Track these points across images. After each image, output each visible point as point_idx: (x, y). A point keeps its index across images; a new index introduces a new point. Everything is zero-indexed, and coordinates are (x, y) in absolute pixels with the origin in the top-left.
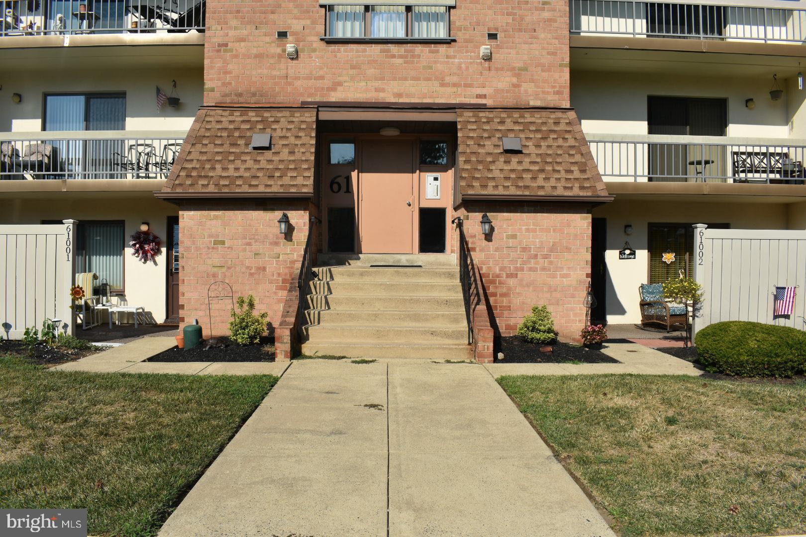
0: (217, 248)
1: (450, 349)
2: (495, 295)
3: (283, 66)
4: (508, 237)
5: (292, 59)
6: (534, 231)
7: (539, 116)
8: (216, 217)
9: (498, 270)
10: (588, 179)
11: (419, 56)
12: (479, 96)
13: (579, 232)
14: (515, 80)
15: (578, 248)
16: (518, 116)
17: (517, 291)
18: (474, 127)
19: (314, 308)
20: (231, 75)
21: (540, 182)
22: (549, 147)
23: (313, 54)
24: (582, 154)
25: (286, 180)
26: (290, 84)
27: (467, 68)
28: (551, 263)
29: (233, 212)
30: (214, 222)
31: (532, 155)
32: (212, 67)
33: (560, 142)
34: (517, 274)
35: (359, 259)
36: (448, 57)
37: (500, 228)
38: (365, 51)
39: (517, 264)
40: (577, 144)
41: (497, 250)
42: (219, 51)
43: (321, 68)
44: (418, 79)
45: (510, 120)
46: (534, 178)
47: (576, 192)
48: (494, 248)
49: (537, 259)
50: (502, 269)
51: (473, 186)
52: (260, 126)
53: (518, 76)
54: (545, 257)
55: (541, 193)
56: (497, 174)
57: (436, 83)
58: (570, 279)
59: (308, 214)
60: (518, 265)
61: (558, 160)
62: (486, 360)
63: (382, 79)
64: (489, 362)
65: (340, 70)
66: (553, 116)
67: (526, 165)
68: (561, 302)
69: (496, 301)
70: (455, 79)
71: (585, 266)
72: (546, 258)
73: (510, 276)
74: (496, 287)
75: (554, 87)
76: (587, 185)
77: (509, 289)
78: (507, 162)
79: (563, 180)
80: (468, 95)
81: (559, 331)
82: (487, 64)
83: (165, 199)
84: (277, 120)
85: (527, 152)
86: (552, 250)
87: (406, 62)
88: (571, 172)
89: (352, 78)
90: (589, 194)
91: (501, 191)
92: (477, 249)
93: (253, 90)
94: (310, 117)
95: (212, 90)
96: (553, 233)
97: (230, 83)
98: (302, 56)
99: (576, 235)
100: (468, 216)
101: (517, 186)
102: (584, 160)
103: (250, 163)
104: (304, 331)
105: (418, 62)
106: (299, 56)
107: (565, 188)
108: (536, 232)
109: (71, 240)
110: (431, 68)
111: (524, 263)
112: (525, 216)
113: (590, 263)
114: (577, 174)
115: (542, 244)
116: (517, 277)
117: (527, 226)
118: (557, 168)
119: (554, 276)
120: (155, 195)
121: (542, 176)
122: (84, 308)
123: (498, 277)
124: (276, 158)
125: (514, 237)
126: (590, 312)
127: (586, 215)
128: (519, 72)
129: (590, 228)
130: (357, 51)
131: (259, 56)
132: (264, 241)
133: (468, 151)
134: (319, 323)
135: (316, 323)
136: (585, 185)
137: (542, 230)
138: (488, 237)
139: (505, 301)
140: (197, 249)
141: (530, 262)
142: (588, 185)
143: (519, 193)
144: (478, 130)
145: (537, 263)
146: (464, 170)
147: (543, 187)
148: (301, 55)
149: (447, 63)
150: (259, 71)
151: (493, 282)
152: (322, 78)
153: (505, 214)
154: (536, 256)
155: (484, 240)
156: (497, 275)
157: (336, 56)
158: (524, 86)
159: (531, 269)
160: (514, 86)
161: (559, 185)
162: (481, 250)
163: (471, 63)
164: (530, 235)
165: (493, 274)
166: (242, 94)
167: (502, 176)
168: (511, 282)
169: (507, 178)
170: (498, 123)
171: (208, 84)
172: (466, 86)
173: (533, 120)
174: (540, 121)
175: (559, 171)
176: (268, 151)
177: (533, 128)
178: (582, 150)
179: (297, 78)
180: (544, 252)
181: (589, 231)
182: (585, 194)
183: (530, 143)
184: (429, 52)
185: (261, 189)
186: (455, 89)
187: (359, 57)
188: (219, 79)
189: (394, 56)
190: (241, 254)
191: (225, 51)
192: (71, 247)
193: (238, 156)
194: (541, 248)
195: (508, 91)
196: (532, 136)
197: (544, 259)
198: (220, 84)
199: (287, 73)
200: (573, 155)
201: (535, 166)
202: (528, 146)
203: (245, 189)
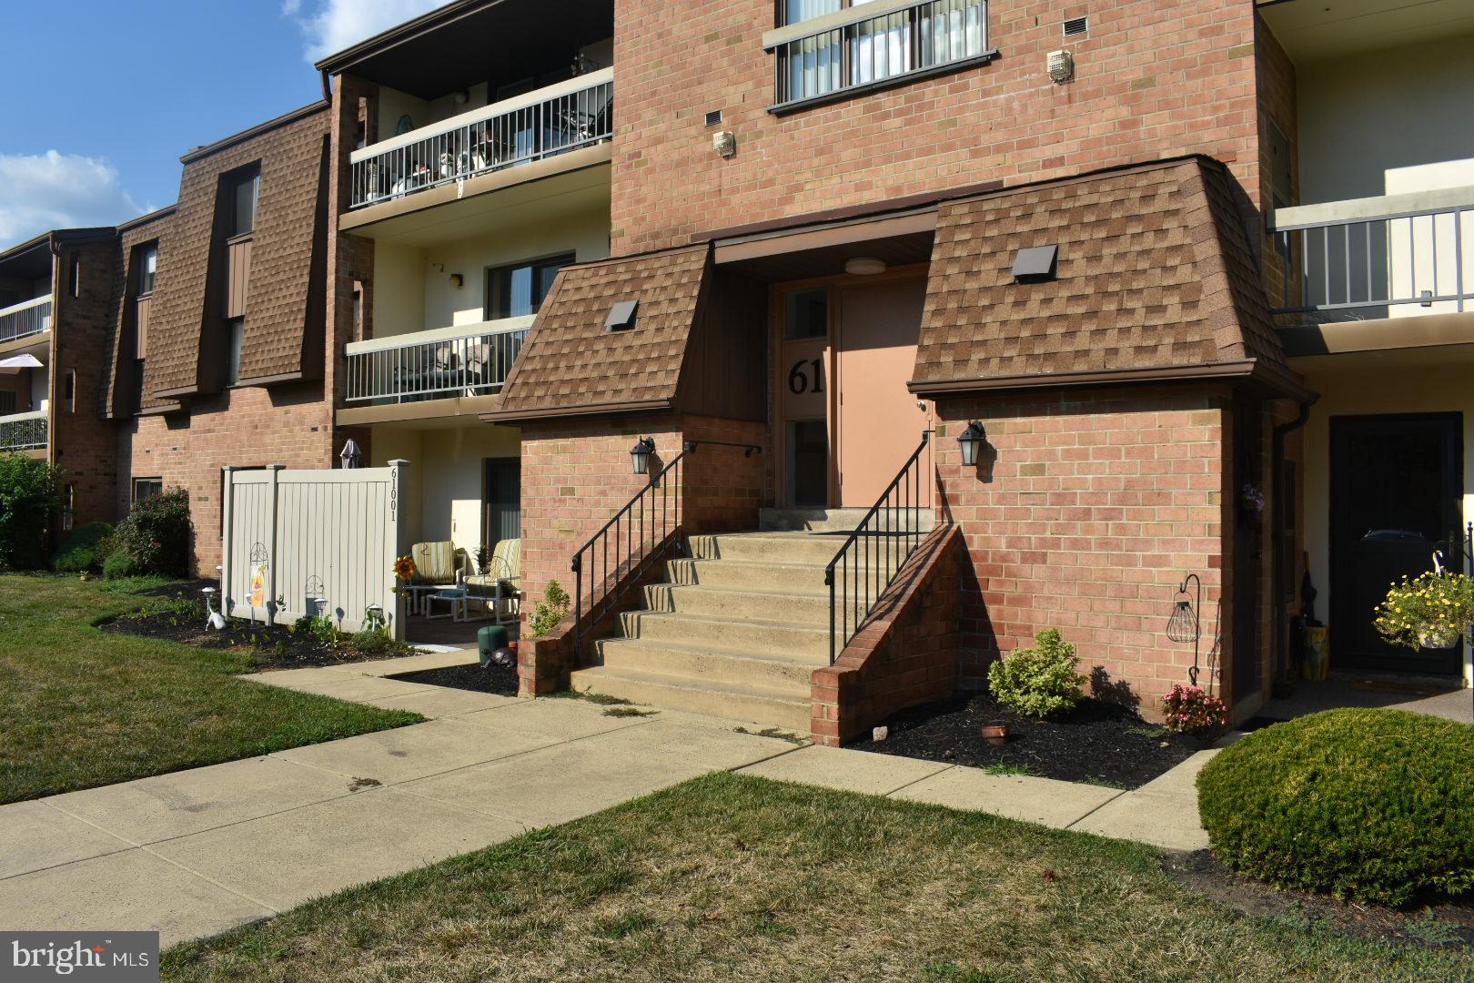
0: (564, 501)
1: (788, 707)
2: (998, 599)
3: (713, 173)
4: (1026, 470)
5: (727, 157)
6: (1083, 455)
7: (1108, 188)
8: (565, 449)
9: (1004, 546)
10: (1199, 322)
11: (931, 104)
12: (1049, 163)
13: (1189, 455)
14: (1125, 112)
15: (1188, 494)
16: (1063, 195)
17: (1046, 593)
18: (967, 236)
19: (653, 609)
20: (646, 204)
21: (1082, 342)
22: (1120, 256)
23: (758, 142)
24: (1195, 264)
25: (642, 381)
26: (724, 203)
27: (1025, 107)
28: (1122, 529)
29: (584, 439)
30: (561, 457)
31: (1076, 280)
32: (620, 196)
33: (1149, 241)
34: (1045, 555)
35: (824, 518)
36: (986, 93)
37: (1009, 452)
38: (838, 116)
39: (1044, 532)
40: (1188, 241)
41: (1002, 499)
42: (629, 166)
43: (769, 165)
44: (928, 151)
45: (1043, 209)
46: (1070, 334)
47: (1166, 358)
48: (996, 496)
49: (1089, 520)
50: (1012, 543)
51: (939, 364)
52: (627, 289)
53: (1132, 101)
54: (1108, 515)
55: (1080, 366)
56: (993, 332)
57: (964, 152)
58: (1168, 569)
59: (681, 438)
60: (1048, 535)
61: (1135, 286)
62: (826, 738)
63: (867, 164)
64: (831, 744)
65: (799, 162)
66: (1143, 182)
67: (1058, 307)
68: (1145, 625)
69: (1000, 614)
70: (1000, 136)
71: (1207, 537)
72: (1111, 519)
73: (1030, 558)
74: (1001, 583)
75: (1216, 109)
76: (1193, 337)
77: (1029, 587)
78: (1019, 304)
79: (1136, 332)
80: (1026, 164)
81: (1140, 694)
82: (1063, 91)
83: (497, 423)
84: (653, 273)
85: (1068, 275)
86: (1122, 499)
87: (908, 123)
88: (1161, 309)
89: (818, 174)
90: (1196, 360)
91: (994, 371)
92: (963, 499)
93: (674, 223)
94: (697, 261)
95: (622, 234)
96: (1126, 457)
97: (643, 219)
98: (741, 148)
99: (1181, 464)
100: (944, 427)
101: (1031, 357)
102: (1197, 278)
103: (602, 356)
104: (598, 649)
105: (929, 117)
106: (737, 150)
107: (1139, 350)
108: (1087, 459)
109: (396, 490)
110: (953, 123)
111: (1061, 529)
112: (1061, 423)
113: (1218, 531)
114: (1174, 314)
115: (1101, 484)
116: (1044, 562)
117: (1065, 443)
118: (1129, 304)
119: (1130, 562)
120: (480, 417)
121: (1089, 326)
122: (498, 592)
123: (1005, 561)
124: (637, 343)
125: (1039, 469)
126: (1218, 653)
127: (1207, 411)
128: (1134, 93)
129: (1219, 443)
130: (827, 120)
131: (682, 164)
132: (622, 488)
133: (945, 289)
134: (638, 637)
135: (635, 636)
136: (1189, 339)
137: (1099, 453)
138: (984, 473)
139: (1020, 616)
140: (543, 502)
141: (1074, 527)
142: (1197, 338)
143: (1032, 370)
144: (972, 242)
145: (1087, 530)
146: (928, 332)
147: (1086, 353)
148: (740, 146)
149: (984, 105)
150: (682, 188)
151: (994, 571)
152: (771, 182)
153: (1019, 420)
154: (1087, 514)
155: (975, 479)
156: (1001, 557)
157: (792, 138)
158: (1148, 120)
159: (1075, 544)
160: (1125, 125)
161: (1126, 345)
162: (971, 501)
163: (1031, 95)
164: (1072, 465)
165: (994, 553)
166: (658, 233)
167: (1003, 335)
168: (1036, 573)
169: (1011, 340)
170: (1018, 218)
171: (616, 225)
172: (1024, 145)
173: (1094, 199)
174: (1110, 199)
175: (1131, 311)
176: (630, 331)
177: (1090, 218)
178: (1197, 253)
179: (734, 191)
180: (1106, 504)
181: (1217, 453)
182: (1185, 362)
183: (1077, 255)
184: (951, 92)
185: (608, 398)
186: (1000, 158)
187: (828, 129)
188: (630, 214)
189: (886, 116)
190: (594, 509)
191: (638, 165)
192: (396, 500)
193: (589, 343)
194: (1098, 495)
195: (1110, 141)
196: (1084, 236)
197: (1106, 519)
198: (630, 220)
199: (720, 186)
200: (1174, 268)
201: (1078, 305)
202: (1072, 261)
203: (588, 399)
